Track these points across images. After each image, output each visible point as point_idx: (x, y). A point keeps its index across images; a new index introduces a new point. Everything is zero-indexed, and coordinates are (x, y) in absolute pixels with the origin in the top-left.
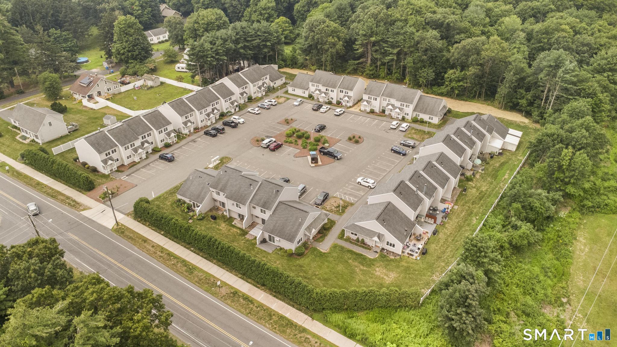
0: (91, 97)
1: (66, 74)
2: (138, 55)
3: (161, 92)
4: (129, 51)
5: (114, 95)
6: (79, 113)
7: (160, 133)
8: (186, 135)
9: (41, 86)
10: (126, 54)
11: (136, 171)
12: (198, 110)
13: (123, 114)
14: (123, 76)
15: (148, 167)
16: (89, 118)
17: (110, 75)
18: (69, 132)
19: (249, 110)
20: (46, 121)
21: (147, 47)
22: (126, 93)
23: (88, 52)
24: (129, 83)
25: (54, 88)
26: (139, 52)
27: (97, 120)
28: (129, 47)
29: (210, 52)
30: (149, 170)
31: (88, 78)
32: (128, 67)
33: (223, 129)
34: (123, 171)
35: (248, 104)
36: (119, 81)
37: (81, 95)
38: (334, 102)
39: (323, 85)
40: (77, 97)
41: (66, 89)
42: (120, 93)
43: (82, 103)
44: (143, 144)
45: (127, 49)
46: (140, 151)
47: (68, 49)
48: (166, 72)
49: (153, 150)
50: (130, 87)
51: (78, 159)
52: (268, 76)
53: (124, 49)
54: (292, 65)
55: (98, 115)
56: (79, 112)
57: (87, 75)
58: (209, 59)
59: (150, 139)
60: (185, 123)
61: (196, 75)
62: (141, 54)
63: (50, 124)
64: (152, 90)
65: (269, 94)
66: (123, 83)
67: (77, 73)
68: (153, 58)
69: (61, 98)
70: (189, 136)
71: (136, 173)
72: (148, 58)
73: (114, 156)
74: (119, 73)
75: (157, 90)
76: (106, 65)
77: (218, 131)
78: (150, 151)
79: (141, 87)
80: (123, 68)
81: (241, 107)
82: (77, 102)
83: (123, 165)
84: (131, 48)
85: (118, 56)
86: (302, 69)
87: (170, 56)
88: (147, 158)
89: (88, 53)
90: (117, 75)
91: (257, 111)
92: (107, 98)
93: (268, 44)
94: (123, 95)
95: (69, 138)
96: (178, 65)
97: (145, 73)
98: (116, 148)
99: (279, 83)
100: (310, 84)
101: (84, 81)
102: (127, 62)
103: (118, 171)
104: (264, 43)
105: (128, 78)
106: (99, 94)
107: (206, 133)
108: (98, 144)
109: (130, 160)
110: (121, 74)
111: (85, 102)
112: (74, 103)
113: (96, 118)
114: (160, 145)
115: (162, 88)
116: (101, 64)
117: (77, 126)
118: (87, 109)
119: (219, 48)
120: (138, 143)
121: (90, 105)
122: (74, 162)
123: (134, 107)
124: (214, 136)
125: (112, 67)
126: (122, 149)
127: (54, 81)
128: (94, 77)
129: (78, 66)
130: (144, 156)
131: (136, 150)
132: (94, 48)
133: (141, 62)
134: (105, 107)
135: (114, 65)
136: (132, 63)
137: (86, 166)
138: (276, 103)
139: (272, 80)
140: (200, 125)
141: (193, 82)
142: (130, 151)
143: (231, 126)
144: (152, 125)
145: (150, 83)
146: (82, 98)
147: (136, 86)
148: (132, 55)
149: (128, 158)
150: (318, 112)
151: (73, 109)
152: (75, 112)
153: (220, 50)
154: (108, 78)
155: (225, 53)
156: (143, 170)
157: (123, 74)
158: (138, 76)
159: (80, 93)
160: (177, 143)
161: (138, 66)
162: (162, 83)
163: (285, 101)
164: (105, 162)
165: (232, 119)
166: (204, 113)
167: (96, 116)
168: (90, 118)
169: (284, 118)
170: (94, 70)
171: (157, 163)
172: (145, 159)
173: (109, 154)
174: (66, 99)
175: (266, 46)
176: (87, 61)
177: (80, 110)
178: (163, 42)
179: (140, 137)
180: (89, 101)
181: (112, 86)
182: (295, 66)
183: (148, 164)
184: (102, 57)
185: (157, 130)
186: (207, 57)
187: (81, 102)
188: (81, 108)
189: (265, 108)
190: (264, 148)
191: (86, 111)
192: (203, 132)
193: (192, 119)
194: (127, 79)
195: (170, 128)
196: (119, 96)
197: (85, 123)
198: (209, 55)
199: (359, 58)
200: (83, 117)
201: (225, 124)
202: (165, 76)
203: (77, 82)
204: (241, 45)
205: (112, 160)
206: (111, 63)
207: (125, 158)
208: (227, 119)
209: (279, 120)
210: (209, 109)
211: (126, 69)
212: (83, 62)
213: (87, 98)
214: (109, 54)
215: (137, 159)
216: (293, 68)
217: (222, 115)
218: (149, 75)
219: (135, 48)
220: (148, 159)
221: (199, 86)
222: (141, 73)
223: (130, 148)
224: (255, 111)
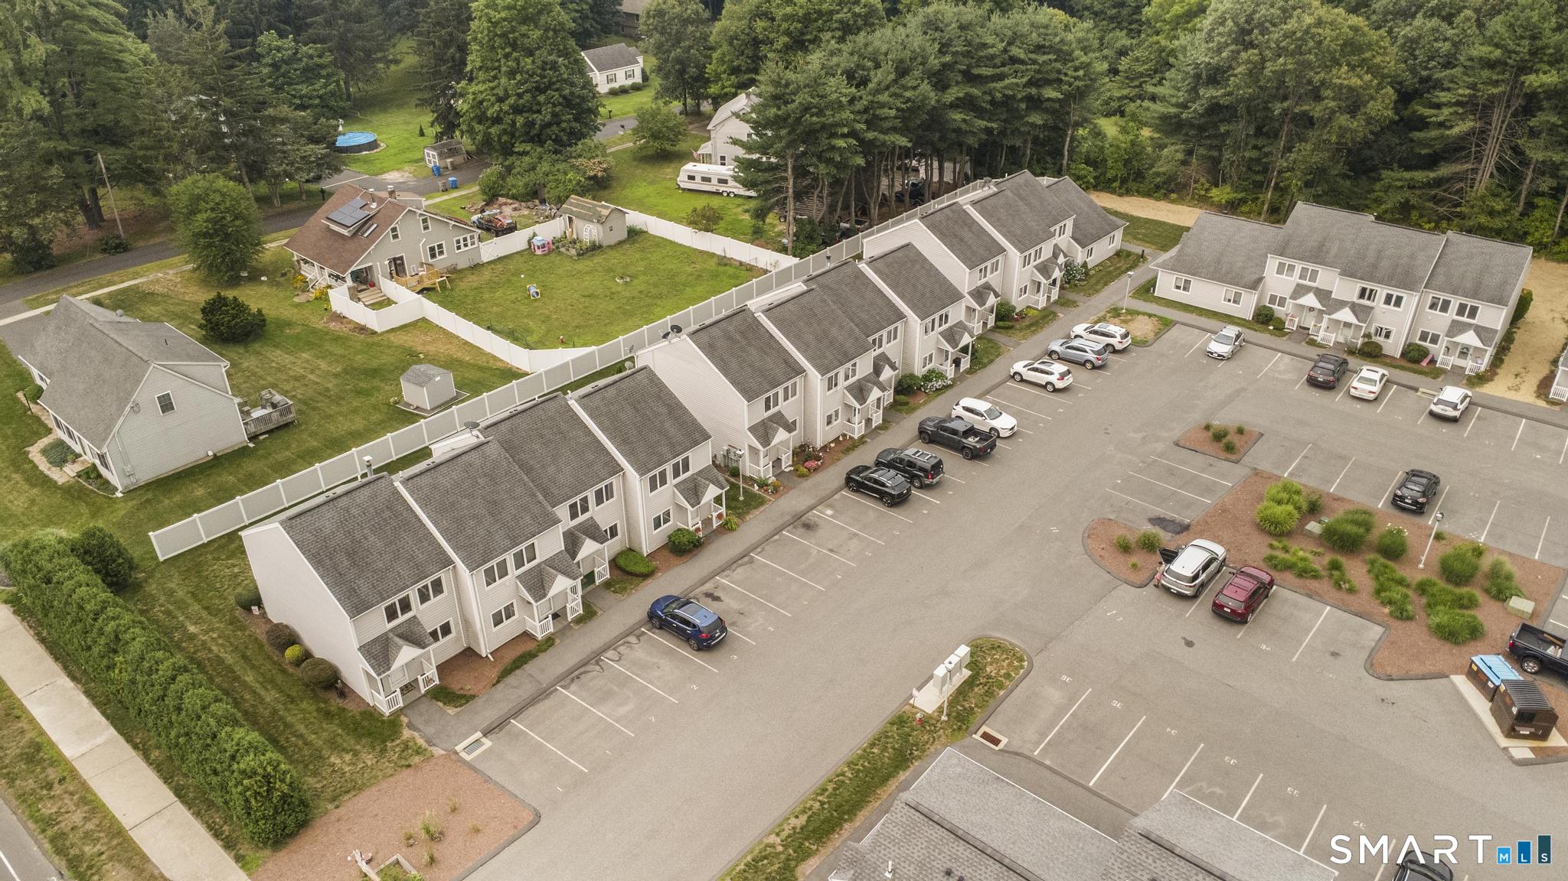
0: (363, 280)
1: (289, 185)
2: (549, 125)
3: (632, 270)
4: (517, 110)
5: (454, 272)
6: (310, 345)
7: (653, 488)
8: (763, 485)
9: (181, 229)
10: (508, 119)
11: (533, 701)
12: (824, 370)
13: (481, 361)
14: (489, 203)
15: (594, 678)
16: (345, 371)
17: (446, 197)
18: (253, 438)
19: (1019, 367)
20: (148, 392)
21: (583, 99)
22: (499, 267)
23: (382, 116)
24: (511, 229)
25: (227, 237)
26: (554, 115)
27: (376, 382)
28: (520, 96)
29: (847, 115)
30: (603, 697)
31: (359, 201)
32: (509, 169)
33: (937, 467)
34: (467, 698)
35: (1000, 338)
36: (475, 218)
37: (327, 270)
38: (1393, 347)
39: (1348, 273)
40: (312, 273)
41: (274, 245)
42: (476, 267)
43: (327, 300)
44: (572, 542)
45: (512, 100)
46: (561, 584)
47: (317, 101)
48: (642, 190)
49: (614, 563)
50: (514, 242)
51: (258, 602)
52: (1069, 223)
53: (501, 100)
54: (1124, 181)
55: (386, 359)
56: (313, 340)
57: (357, 191)
58: (841, 143)
59: (603, 515)
60: (763, 431)
61: (770, 209)
62: (558, 124)
63: (166, 405)
64: (598, 259)
65: (1071, 296)
66: (494, 229)
67: (326, 185)
68: (599, 137)
69: (254, 278)
70: (776, 490)
71: (533, 712)
72: (583, 136)
73: (429, 614)
74: (476, 188)
75: (614, 258)
76: (432, 158)
77: (912, 478)
78: (603, 573)
79: (555, 247)
80: (493, 170)
81: (980, 355)
82: (312, 296)
83: (469, 654)
84: (527, 97)
85: (478, 127)
86: (1165, 197)
87: (655, 136)
88: (589, 614)
89: (378, 119)
90: (467, 197)
91: (1062, 377)
92: (427, 284)
93: (1050, 93)
94: (487, 274)
95: (250, 466)
96: (689, 167)
97: (573, 191)
98: (443, 575)
99: (1103, 249)
100: (1272, 263)
101: (344, 213)
102: (507, 151)
103: (443, 694)
104: (1034, 91)
105: (508, 210)
106: (398, 267)
107: (858, 483)
108: (351, 555)
109: (509, 630)
110: (484, 192)
111: (340, 299)
112: (300, 299)
113: (373, 373)
114: (649, 541)
115: (632, 253)
116: (418, 156)
117: (287, 410)
118: (345, 329)
119: (884, 98)
120: (549, 544)
121: (359, 313)
122: (239, 612)
123: (529, 331)
124: (897, 501)
125: (455, 167)
126: (470, 580)
127: (228, 210)
128: (381, 201)
129: (336, 158)
130: (575, 607)
131: (537, 584)
132: (400, 106)
133: (556, 152)
134: (414, 325)
135: (459, 159)
136: (525, 153)
137: (291, 652)
138: (1128, 341)
139: (1083, 238)
140: (821, 436)
141: (757, 236)
142: (508, 588)
143: (961, 449)
144: (623, 443)
145: (589, 232)
146: (333, 282)
147: (537, 241)
148: (530, 124)
149: (498, 620)
150: (1339, 397)
151: (290, 324)
152: (298, 337)
153: (882, 105)
154: (435, 205)
155: (898, 123)
156: (569, 694)
157: (492, 196)
158: (543, 202)
159: (323, 262)
160: (726, 528)
161: (545, 167)
162: (634, 234)
163: (1158, 335)
164: (379, 653)
165: (959, 411)
166: (842, 383)
167: (375, 363)
168: (350, 371)
169: (1197, 418)
170: (393, 177)
171: (640, 651)
172: (580, 620)
173: (406, 606)
174: (272, 283)
175: (1035, 103)
176: (372, 145)
177: (314, 331)
178: (623, 91)
179: (562, 511)
180: (354, 295)
181: (447, 237)
182: (1134, 186)
183: (595, 658)
184: (422, 134)
185: (642, 470)
186: (833, 135)
187: (323, 297)
188: (320, 325)
189: (1083, 364)
190: (1180, 596)
191: (337, 339)
192: (834, 475)
193: (788, 408)
194: (506, 212)
195: (700, 458)
196: (472, 280)
197: (325, 393)
198: (841, 124)
199: (1432, 161)
200: (323, 365)
201: (931, 435)
202: (643, 207)
203: (319, 219)
204: (954, 93)
205: (417, 642)
206: (453, 152)
207: (480, 620)
208: (929, 411)
209: (1176, 433)
210: (864, 366)
211: (502, 177)
212: (359, 148)
213: (350, 282)
214: (448, 121)
215: (540, 627)
216: (1128, 192)
217: (908, 389)
218: (587, 201)
219: (541, 98)
220: (592, 625)
221: (784, 250)
222: (556, 192)
223: (513, 572)
224: (1053, 379)
